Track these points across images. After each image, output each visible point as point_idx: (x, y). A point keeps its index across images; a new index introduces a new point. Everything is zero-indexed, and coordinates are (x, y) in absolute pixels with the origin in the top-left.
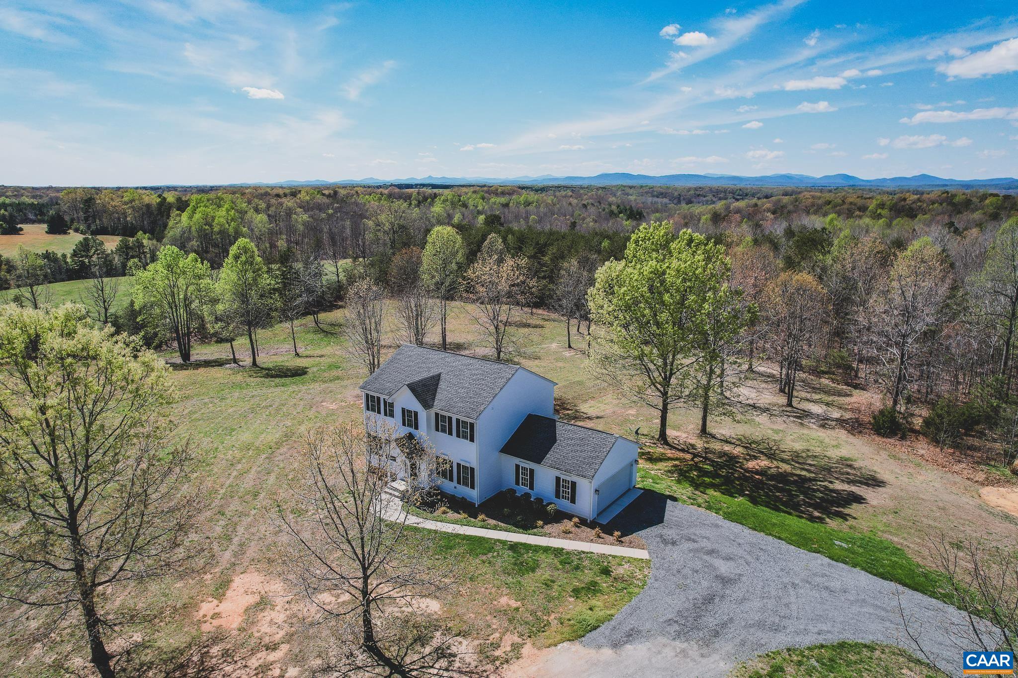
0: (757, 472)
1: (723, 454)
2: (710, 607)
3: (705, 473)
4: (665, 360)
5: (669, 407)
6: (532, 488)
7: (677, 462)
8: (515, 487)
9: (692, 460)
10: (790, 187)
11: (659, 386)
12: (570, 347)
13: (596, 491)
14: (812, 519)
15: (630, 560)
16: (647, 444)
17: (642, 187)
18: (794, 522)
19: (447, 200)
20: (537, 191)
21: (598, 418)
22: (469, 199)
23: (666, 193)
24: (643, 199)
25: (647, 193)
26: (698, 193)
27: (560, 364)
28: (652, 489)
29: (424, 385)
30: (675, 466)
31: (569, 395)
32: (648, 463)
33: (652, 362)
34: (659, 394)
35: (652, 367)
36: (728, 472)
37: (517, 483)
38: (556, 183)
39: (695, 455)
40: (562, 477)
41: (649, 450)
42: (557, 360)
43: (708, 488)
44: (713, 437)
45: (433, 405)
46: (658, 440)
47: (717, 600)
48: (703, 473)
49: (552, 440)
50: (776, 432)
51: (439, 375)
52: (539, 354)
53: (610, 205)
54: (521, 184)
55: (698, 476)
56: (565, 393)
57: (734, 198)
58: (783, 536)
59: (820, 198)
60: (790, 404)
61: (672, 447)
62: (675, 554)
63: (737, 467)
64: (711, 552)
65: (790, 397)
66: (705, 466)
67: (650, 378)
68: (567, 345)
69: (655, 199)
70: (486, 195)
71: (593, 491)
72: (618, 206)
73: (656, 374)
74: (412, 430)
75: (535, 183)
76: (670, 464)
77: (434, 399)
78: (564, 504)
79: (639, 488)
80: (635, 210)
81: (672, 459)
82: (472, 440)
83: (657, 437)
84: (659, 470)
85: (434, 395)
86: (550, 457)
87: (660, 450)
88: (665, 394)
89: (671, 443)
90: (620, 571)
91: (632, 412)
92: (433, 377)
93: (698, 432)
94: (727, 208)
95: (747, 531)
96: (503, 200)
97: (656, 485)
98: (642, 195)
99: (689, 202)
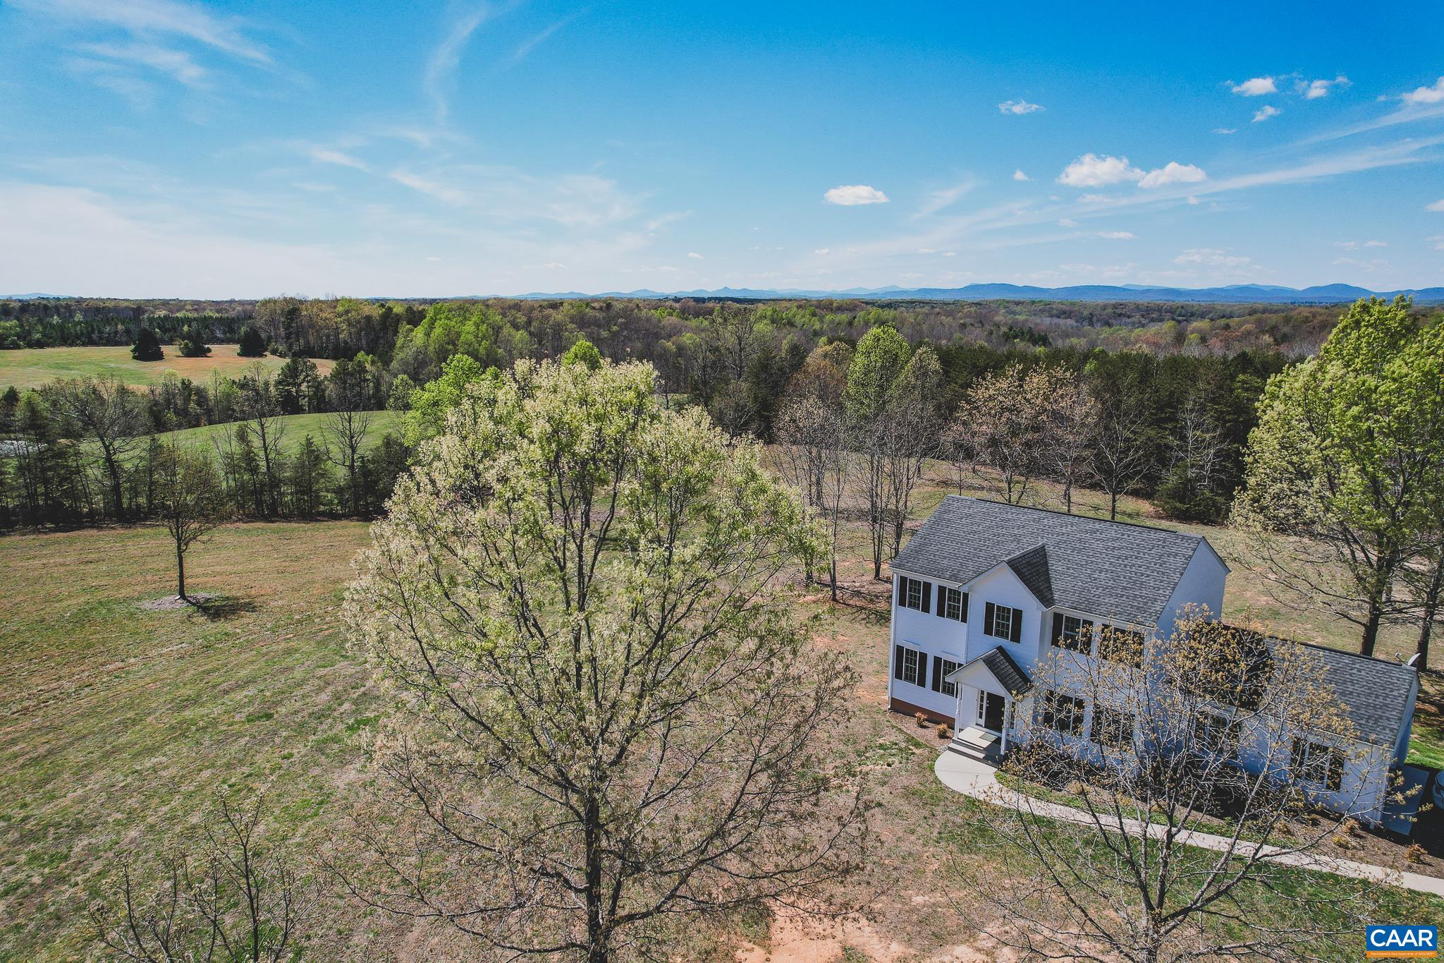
20: (885, 306)
22: (794, 316)
23: (1071, 312)
24: (1037, 319)
40: (1311, 740)
45: (1053, 599)
51: (1043, 549)
53: (998, 326)
72: (1010, 328)
74: (1005, 643)
75: (876, 299)
77: (1050, 589)
80: (1036, 332)
85: (1049, 582)
92: (1036, 551)
96: (843, 317)
98: (1035, 315)
99: (1107, 324)
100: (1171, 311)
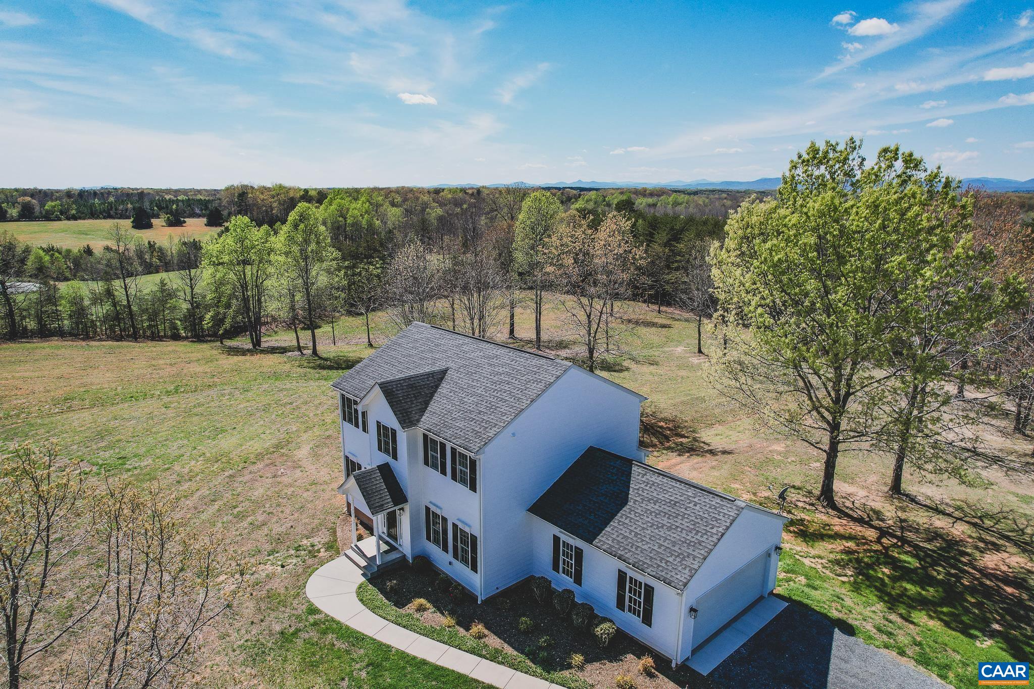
1: (934, 535)
3: (904, 573)
4: (838, 369)
5: (841, 447)
6: (578, 580)
7: (851, 544)
8: (550, 574)
9: (878, 541)
11: (826, 414)
12: (700, 351)
13: (692, 610)
16: (800, 504)
20: (689, 193)
21: (724, 452)
27: (683, 373)
28: (806, 601)
29: (411, 386)
30: (848, 552)
31: (687, 416)
32: (800, 540)
33: (816, 373)
34: (825, 426)
35: (814, 380)
36: (948, 574)
37: (555, 568)
38: (711, 188)
39: (883, 533)
40: (630, 573)
41: (803, 516)
42: (679, 367)
43: (914, 608)
44: (913, 500)
45: (418, 421)
46: (819, 499)
49: (621, 499)
51: (444, 372)
52: (658, 359)
55: (894, 579)
56: (681, 412)
61: (842, 513)
63: (965, 564)
66: (904, 557)
67: (810, 398)
68: (696, 350)
71: (684, 610)
73: (822, 393)
74: (388, 459)
75: (688, 188)
76: (839, 545)
77: (423, 411)
78: (631, 622)
79: (779, 596)
81: (843, 537)
82: (473, 488)
83: (817, 492)
84: (820, 557)
85: (427, 404)
86: (611, 533)
87: (820, 517)
88: (834, 427)
89: (840, 506)
91: (779, 447)
92: (431, 375)
93: (886, 489)
96: (650, 200)
97: (813, 593)
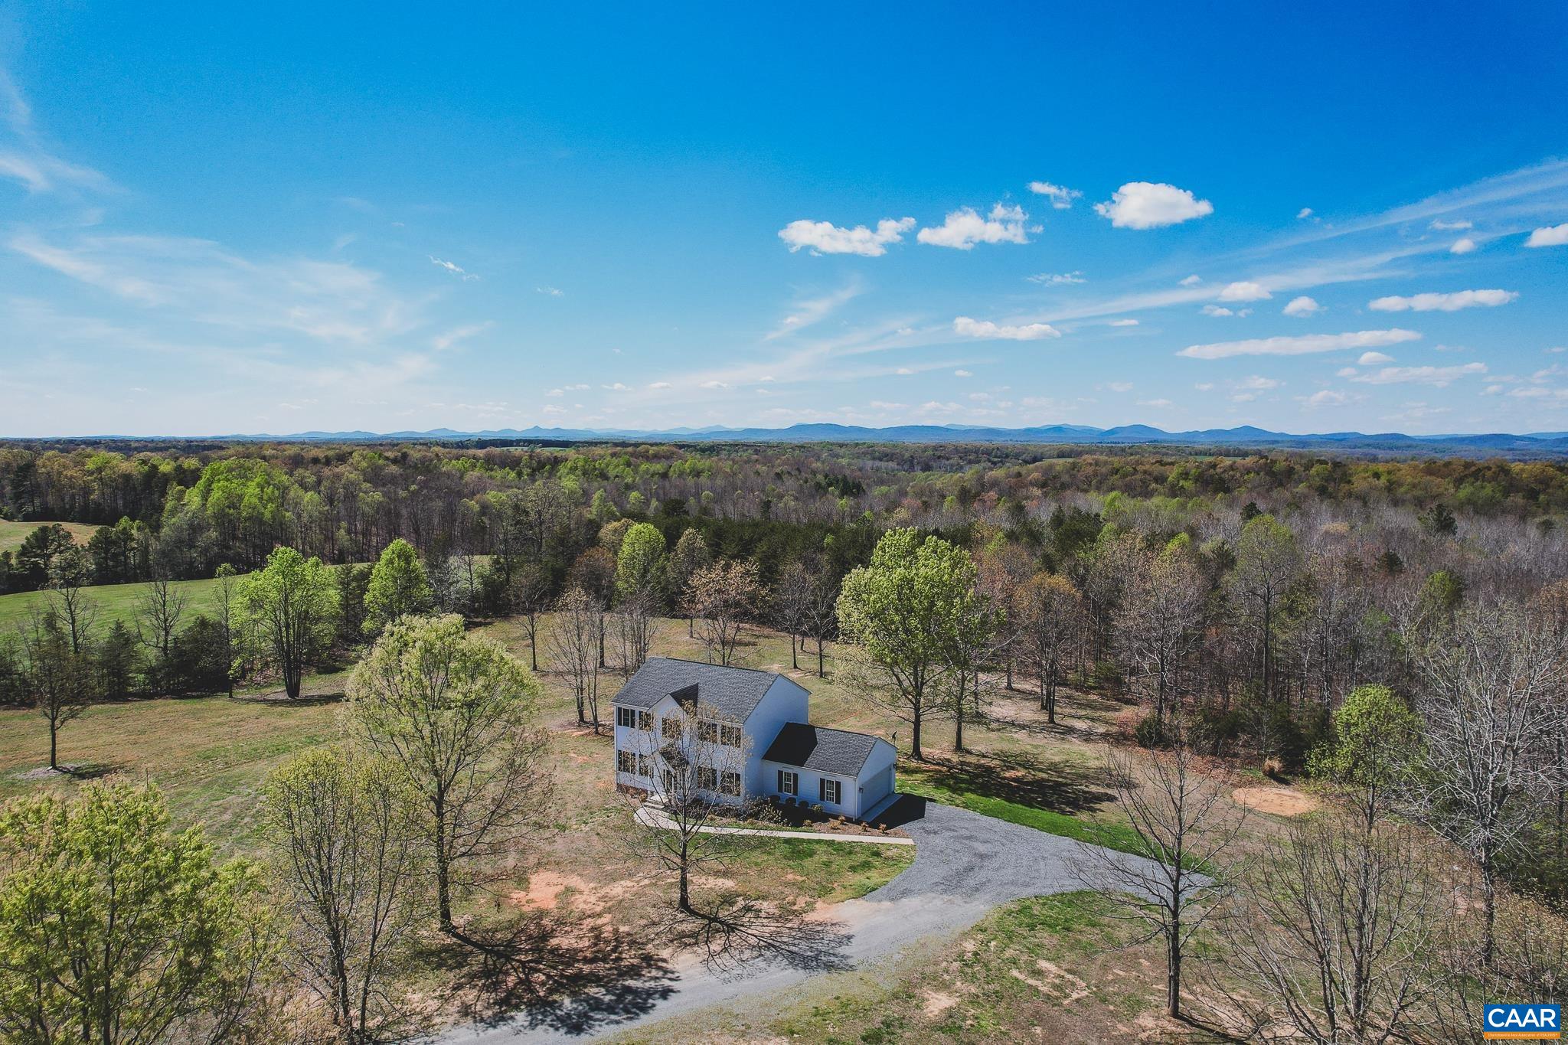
0: (1014, 780)
1: (980, 766)
2: (971, 874)
5: (922, 718)
6: (795, 793)
7: (933, 773)
8: (778, 793)
9: (948, 771)
10: (1066, 444)
11: (911, 697)
13: (860, 789)
14: (1063, 813)
15: (896, 846)
16: (902, 759)
17: (857, 445)
18: (1047, 815)
19: (576, 468)
20: (703, 450)
22: (607, 466)
23: (893, 454)
24: (859, 463)
25: (865, 454)
26: (938, 453)
28: (911, 793)
30: (932, 776)
32: (904, 774)
34: (910, 705)
36: (985, 780)
37: (780, 790)
38: (729, 439)
39: (950, 768)
40: (826, 778)
41: (904, 765)
43: (965, 792)
44: (969, 751)
45: (696, 712)
46: (912, 756)
47: (976, 869)
48: (958, 780)
49: (813, 742)
50: (1036, 747)
51: (697, 685)
53: (814, 473)
54: (678, 440)
55: (955, 783)
57: (989, 461)
58: (1036, 825)
59: (1106, 463)
60: (1051, 720)
61: (926, 762)
62: (937, 841)
63: (995, 776)
64: (970, 838)
65: (1052, 713)
66: (961, 775)
67: (900, 688)
69: (878, 463)
70: (633, 460)
71: (856, 790)
72: (826, 476)
73: (907, 684)
74: (673, 741)
75: (699, 440)
76: (926, 774)
77: (696, 705)
78: (829, 804)
79: (899, 793)
80: (850, 481)
81: (928, 771)
82: (738, 745)
83: (911, 753)
84: (916, 779)
85: (697, 701)
86: (812, 758)
87: (914, 764)
88: (916, 705)
89: (925, 758)
90: (890, 853)
92: (691, 686)
93: (953, 746)
94: (980, 478)
95: (1002, 823)
96: (658, 467)
97: (915, 791)
98: (858, 458)
99: (927, 468)
100: (988, 452)
